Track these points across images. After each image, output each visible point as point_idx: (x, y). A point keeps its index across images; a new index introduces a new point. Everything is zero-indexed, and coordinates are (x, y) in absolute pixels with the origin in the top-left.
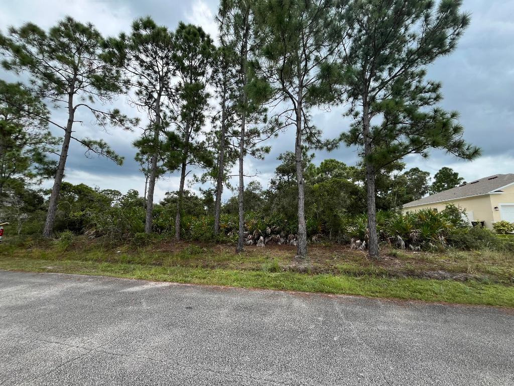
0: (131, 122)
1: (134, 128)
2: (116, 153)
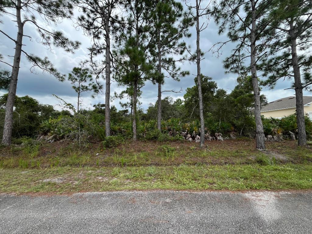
0: (73, 44)
1: (74, 50)
2: (58, 71)
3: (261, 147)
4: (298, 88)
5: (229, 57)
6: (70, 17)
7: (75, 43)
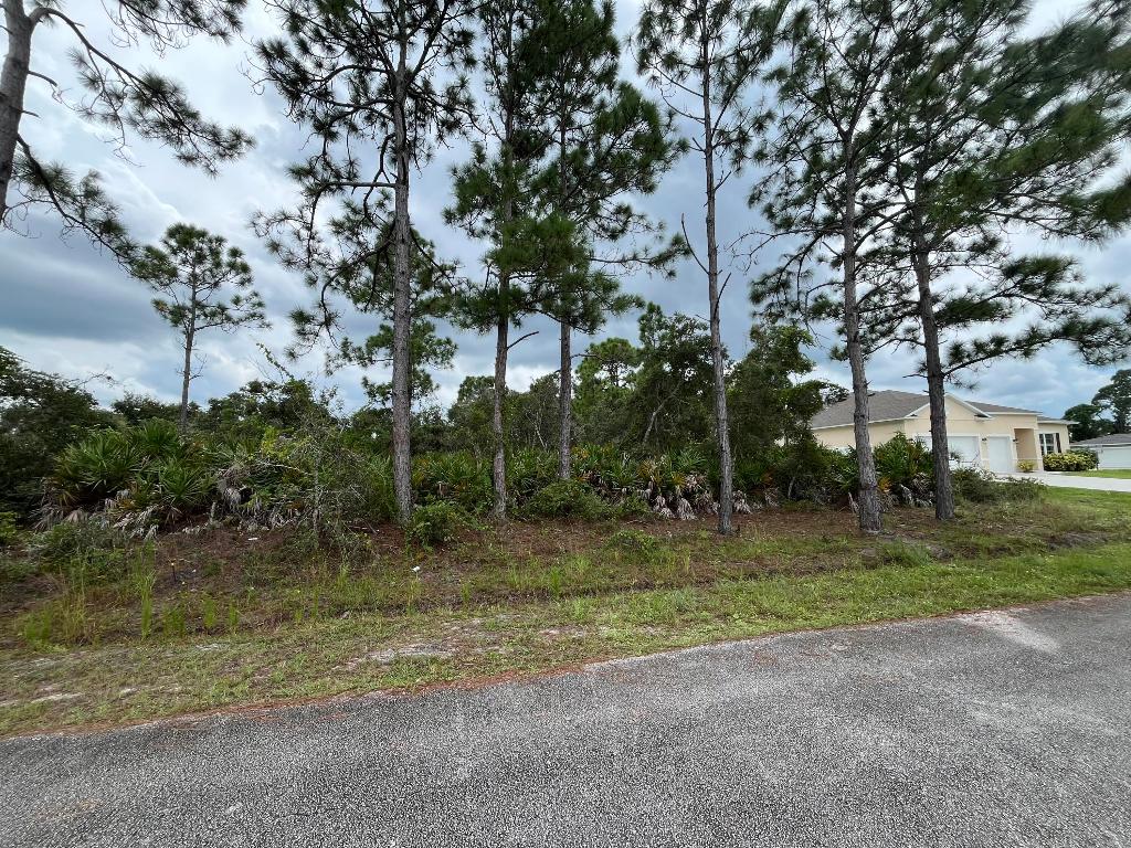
0: (216, 139)
3: (875, 525)
4: (934, 376)
5: (769, 273)
6: (223, 34)
7: (225, 134)
